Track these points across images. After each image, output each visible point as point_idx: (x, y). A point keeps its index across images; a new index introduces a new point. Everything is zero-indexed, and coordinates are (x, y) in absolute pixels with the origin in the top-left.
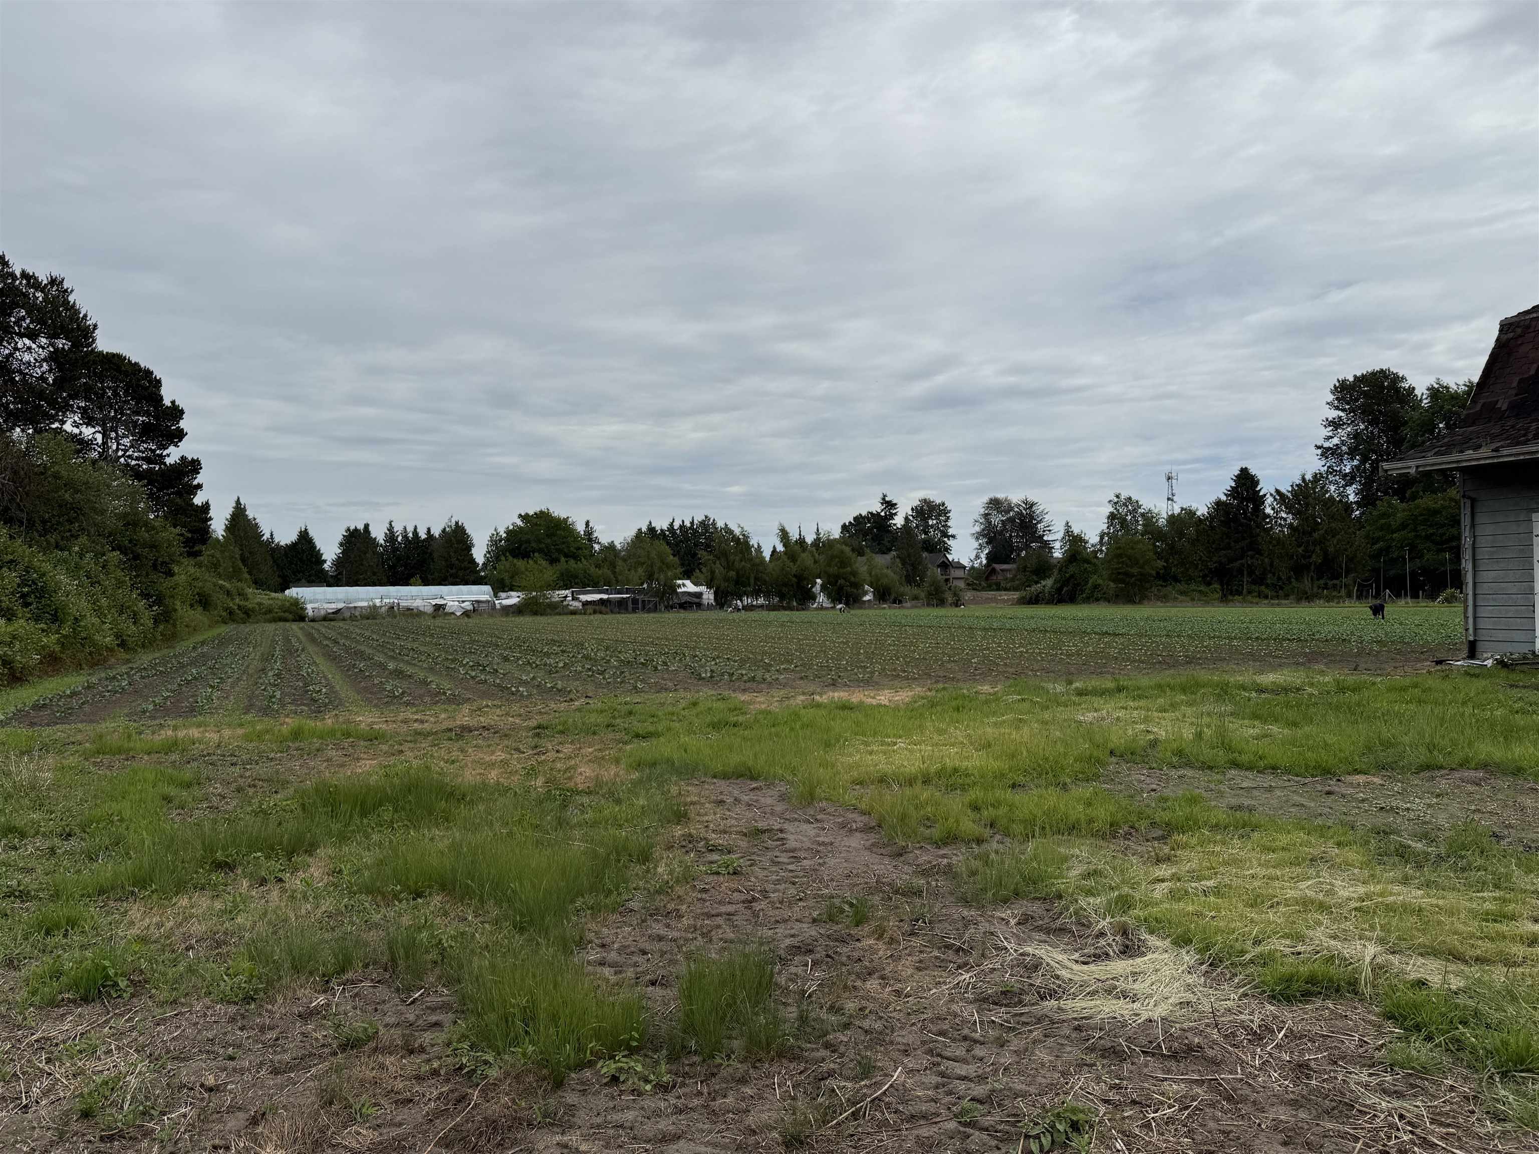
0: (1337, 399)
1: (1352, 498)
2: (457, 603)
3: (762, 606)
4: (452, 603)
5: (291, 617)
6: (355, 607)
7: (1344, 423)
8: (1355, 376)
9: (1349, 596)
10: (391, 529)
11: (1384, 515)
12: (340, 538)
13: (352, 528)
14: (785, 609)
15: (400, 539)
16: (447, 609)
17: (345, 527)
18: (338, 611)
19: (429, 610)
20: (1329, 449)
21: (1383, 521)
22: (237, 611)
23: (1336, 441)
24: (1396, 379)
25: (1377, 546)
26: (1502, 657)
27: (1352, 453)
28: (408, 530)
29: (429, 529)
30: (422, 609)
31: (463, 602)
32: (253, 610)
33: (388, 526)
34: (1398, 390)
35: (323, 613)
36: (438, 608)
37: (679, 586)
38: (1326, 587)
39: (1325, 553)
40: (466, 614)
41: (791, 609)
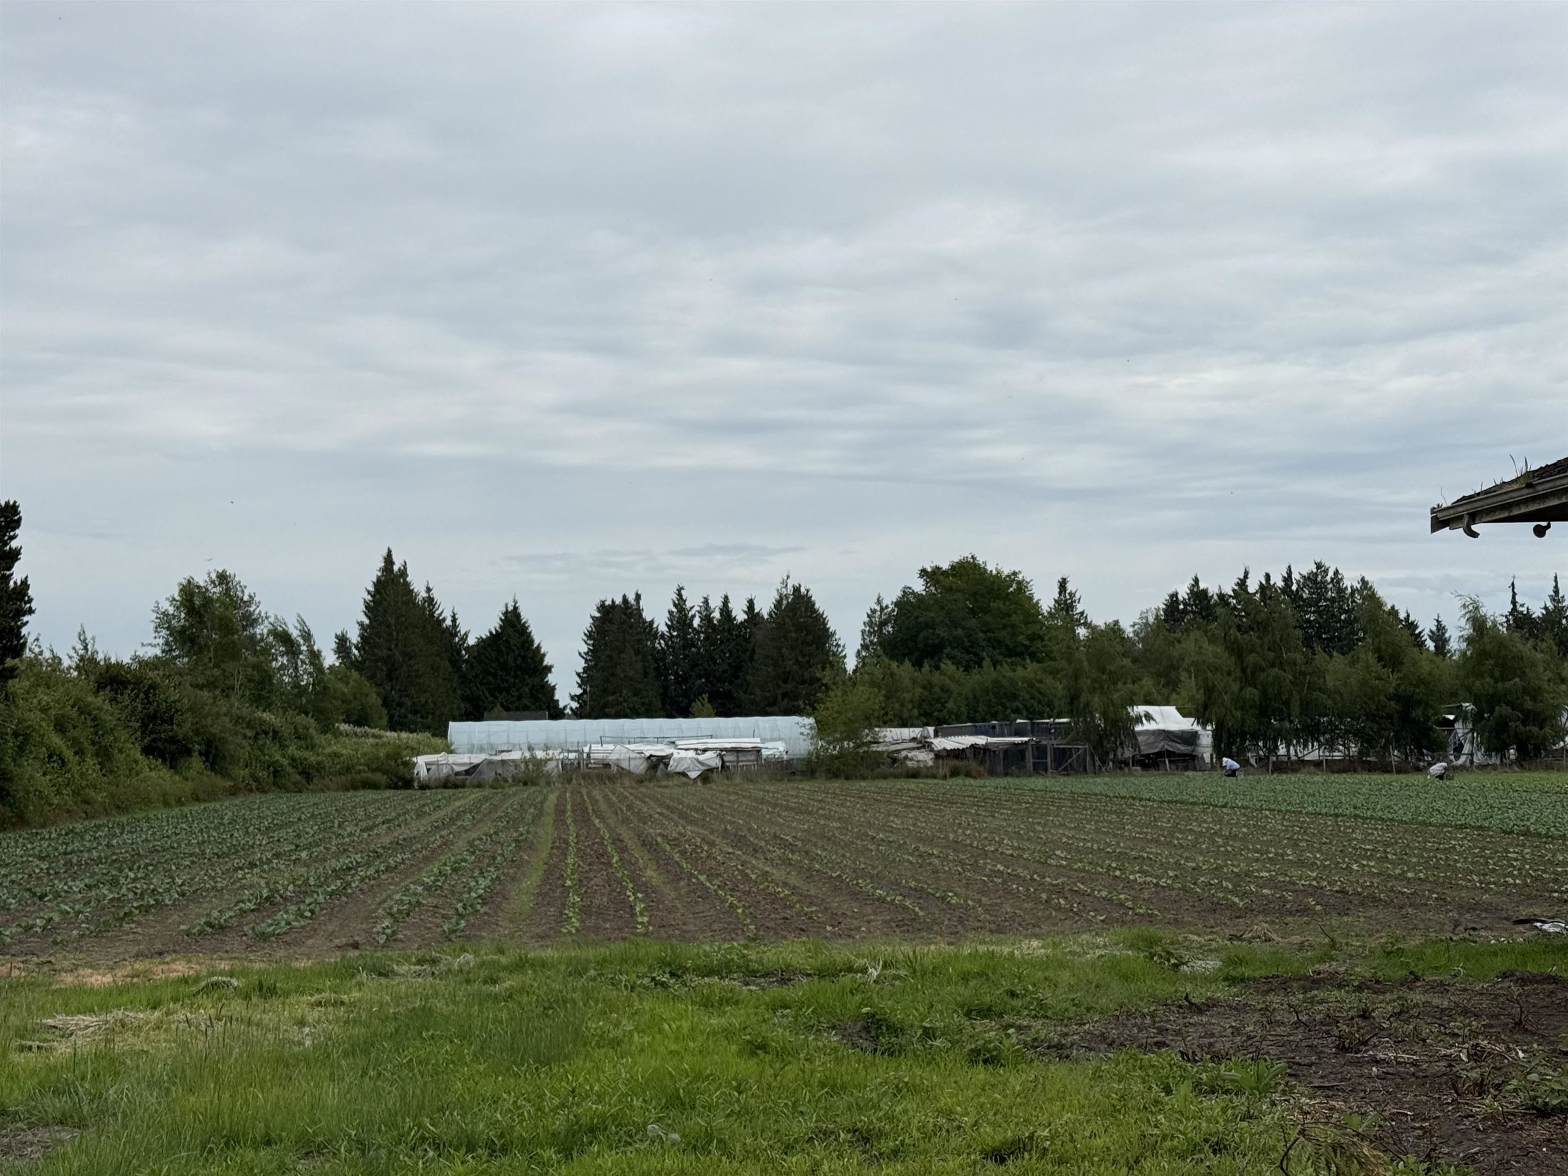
2: (691, 754)
3: (1317, 764)
4: (683, 754)
5: (382, 778)
6: (503, 762)
10: (680, 603)
12: (586, 624)
13: (609, 602)
14: (1371, 768)
15: (696, 622)
16: (673, 766)
17: (597, 602)
18: (473, 770)
19: (639, 767)
22: (289, 769)
28: (712, 604)
29: (751, 603)
30: (625, 765)
31: (705, 751)
32: (319, 767)
33: (675, 597)
35: (445, 771)
36: (657, 763)
37: (1138, 720)
40: (707, 776)
41: (1385, 768)
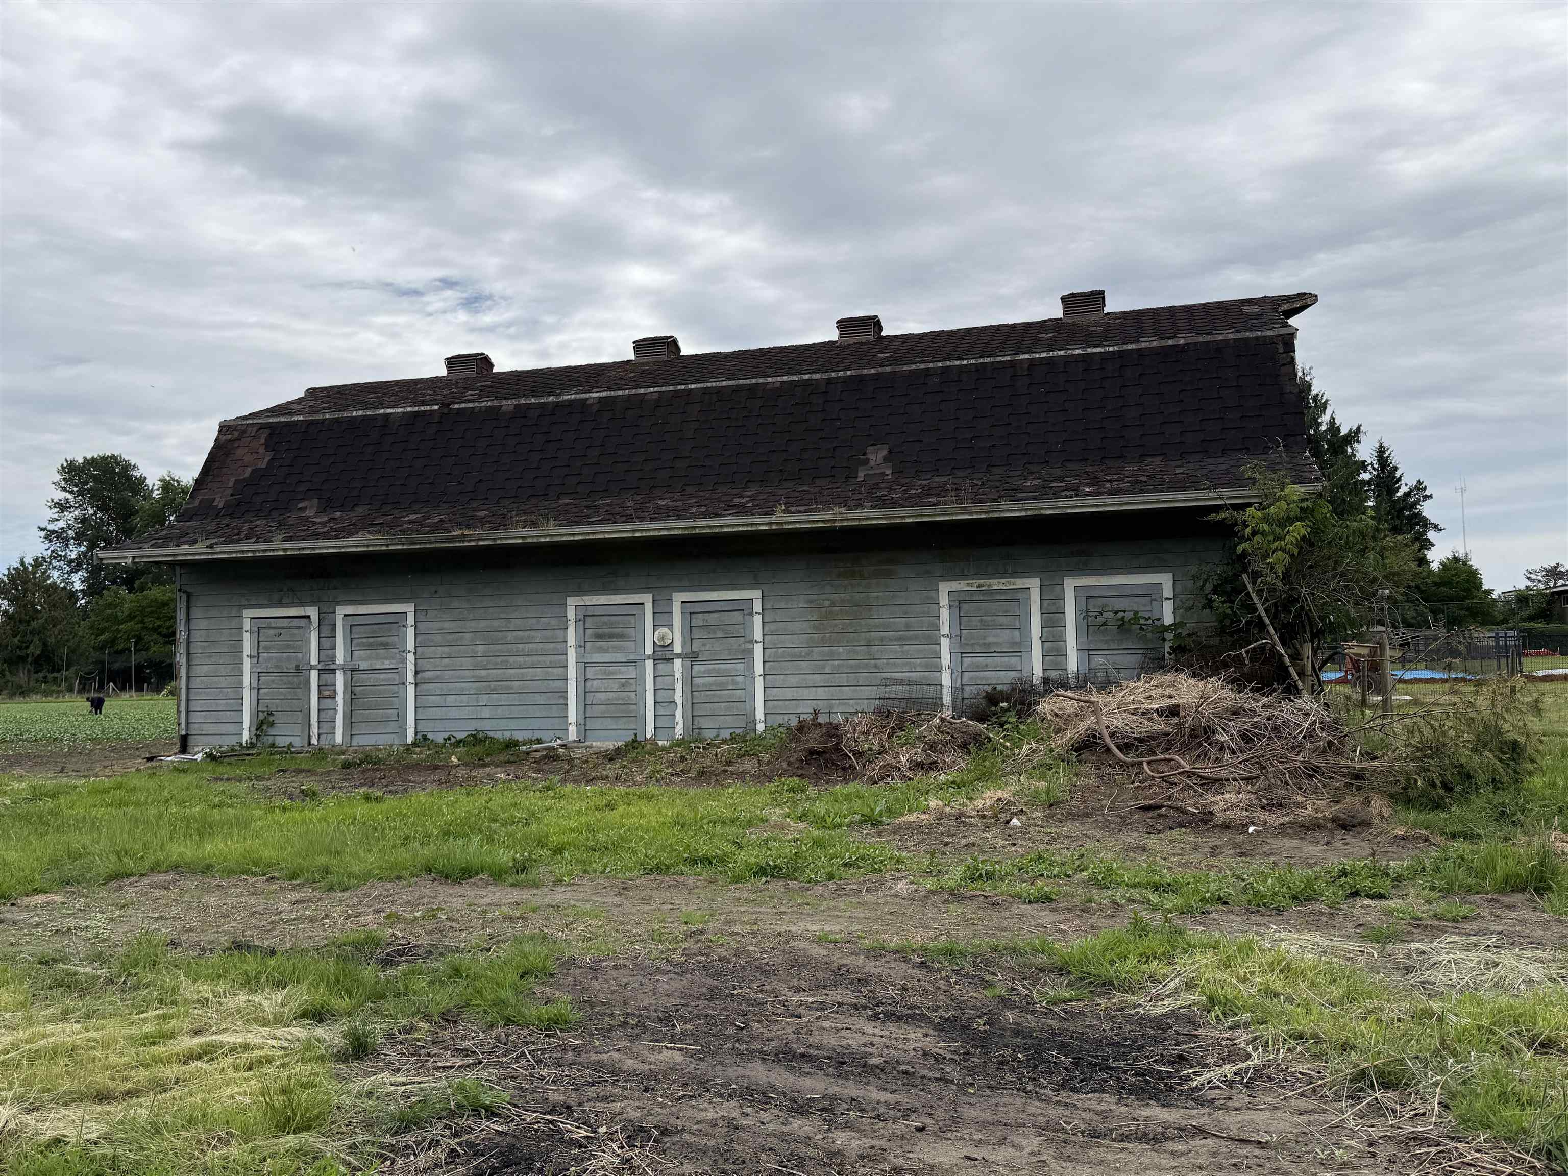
0: (64, 479)
1: (78, 586)
7: (71, 507)
8: (85, 458)
9: (70, 690)
11: (110, 605)
20: (53, 532)
21: (109, 611)
23: (62, 524)
24: (127, 467)
25: (103, 637)
26: (211, 750)
27: (79, 538)
34: (129, 478)
38: (45, 680)
39: (45, 644)
